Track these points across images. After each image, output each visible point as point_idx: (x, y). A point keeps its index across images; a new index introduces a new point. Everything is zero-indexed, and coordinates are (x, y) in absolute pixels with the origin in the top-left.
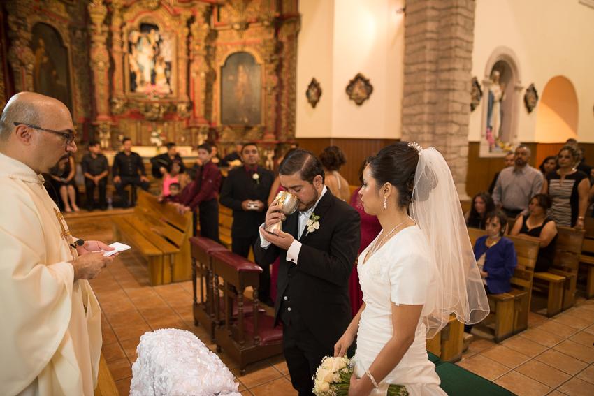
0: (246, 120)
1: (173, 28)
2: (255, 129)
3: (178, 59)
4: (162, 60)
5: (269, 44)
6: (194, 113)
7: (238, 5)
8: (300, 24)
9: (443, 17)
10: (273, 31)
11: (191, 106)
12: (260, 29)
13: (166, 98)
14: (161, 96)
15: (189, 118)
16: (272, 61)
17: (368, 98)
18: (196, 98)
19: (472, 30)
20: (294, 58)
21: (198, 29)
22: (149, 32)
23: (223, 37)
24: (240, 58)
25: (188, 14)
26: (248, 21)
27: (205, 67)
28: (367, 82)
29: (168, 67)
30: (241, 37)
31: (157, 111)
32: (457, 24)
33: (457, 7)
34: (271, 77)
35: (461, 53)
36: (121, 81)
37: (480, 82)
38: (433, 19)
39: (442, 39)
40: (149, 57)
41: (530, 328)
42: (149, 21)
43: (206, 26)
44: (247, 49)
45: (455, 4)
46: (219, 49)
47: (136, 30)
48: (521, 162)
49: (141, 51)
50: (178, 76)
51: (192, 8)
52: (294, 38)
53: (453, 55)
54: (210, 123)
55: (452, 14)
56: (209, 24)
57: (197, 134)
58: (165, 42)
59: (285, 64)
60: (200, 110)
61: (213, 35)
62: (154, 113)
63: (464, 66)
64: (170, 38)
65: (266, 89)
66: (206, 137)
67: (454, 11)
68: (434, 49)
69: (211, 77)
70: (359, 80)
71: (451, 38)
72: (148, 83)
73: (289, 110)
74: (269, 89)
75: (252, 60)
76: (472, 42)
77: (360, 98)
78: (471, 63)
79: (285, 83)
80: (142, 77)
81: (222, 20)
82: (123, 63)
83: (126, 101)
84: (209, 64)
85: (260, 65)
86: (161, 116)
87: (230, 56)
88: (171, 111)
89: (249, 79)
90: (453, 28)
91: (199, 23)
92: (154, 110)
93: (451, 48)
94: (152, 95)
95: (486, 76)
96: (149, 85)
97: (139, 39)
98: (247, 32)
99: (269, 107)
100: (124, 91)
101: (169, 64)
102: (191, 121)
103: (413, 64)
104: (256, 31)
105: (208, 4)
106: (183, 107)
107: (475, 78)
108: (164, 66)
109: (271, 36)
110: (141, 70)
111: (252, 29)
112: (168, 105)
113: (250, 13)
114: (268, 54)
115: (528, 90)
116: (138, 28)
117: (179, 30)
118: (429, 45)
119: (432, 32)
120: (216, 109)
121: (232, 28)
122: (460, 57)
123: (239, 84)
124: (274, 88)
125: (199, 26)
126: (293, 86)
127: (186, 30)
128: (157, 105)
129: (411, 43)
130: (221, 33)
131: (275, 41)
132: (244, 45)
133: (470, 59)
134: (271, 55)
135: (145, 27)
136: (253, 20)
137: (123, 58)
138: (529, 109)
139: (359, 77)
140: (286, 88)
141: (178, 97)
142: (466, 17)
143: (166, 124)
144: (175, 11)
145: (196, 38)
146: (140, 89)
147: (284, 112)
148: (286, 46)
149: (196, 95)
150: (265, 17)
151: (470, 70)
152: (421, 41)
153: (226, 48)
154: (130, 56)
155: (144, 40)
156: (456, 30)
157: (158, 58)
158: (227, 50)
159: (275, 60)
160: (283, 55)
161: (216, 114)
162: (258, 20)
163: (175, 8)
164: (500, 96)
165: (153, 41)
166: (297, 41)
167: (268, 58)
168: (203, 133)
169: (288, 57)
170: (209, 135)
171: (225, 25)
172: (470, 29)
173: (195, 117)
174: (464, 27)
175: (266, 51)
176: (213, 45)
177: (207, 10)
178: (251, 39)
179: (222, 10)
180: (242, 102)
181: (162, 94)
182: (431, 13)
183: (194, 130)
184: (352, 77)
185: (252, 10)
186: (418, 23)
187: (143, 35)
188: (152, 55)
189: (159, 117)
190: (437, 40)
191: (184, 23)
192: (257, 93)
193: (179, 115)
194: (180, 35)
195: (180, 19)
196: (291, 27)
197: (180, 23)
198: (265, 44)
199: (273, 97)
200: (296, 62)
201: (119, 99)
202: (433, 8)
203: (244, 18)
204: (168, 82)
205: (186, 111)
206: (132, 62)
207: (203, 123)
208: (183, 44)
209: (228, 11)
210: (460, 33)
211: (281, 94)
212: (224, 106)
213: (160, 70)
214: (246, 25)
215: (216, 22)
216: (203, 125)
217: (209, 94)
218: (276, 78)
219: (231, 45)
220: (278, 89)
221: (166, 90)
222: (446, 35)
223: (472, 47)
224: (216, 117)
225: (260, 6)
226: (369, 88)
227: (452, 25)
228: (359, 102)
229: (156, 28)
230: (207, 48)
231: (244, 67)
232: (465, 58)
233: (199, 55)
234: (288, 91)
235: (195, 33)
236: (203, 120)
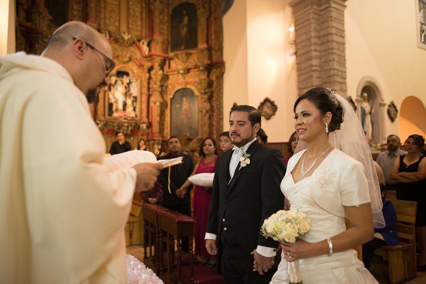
0: (188, 134)
1: (139, 74)
2: (195, 140)
3: (141, 94)
4: (130, 95)
5: (203, 82)
6: (152, 131)
7: (182, 58)
8: (224, 68)
9: (324, 56)
10: (206, 73)
11: (150, 125)
12: (197, 73)
13: (132, 120)
14: (129, 119)
15: (148, 134)
16: (206, 93)
17: (274, 114)
18: (154, 120)
19: (345, 64)
20: (221, 91)
21: (155, 74)
22: (123, 77)
23: (173, 79)
24: (184, 92)
25: (149, 64)
26: (189, 67)
27: (159, 99)
28: (272, 103)
29: (135, 100)
30: (185, 79)
31: (126, 128)
32: (334, 60)
33: (332, 49)
34: (206, 104)
35: (338, 79)
36: (102, 109)
37: (354, 100)
38: (316, 57)
39: (324, 70)
40: (122, 93)
41: (419, 276)
42: (123, 70)
43: (161, 72)
44: (189, 86)
45: (331, 47)
46: (170, 87)
47: (114, 76)
48: (393, 148)
49: (117, 90)
50: (142, 105)
51: (152, 61)
52: (220, 77)
53: (333, 80)
54: (163, 137)
55: (329, 54)
56: (163, 71)
57: (153, 145)
58: (133, 84)
59: (215, 95)
60: (156, 128)
61: (165, 78)
62: (124, 130)
63: (341, 88)
64: (137, 80)
65: (201, 112)
66: (160, 147)
67: (331, 51)
68: (318, 77)
69: (163, 106)
70: (267, 102)
71: (330, 69)
72: (120, 110)
73: (218, 126)
74: (204, 112)
75: (192, 93)
76: (345, 72)
77: (269, 115)
78: (346, 86)
79: (215, 108)
80: (117, 106)
81: (172, 68)
82: (105, 97)
83: (105, 122)
84: (163, 97)
85: (197, 96)
86: (129, 132)
87: (177, 91)
88: (136, 129)
89: (190, 106)
90: (331, 63)
91: (156, 70)
92: (124, 128)
93: (330, 76)
94: (123, 118)
95: (358, 96)
96: (122, 111)
97: (116, 82)
98: (188, 75)
99: (204, 125)
100: (104, 116)
101: (135, 98)
102: (149, 136)
103: (304, 88)
104: (195, 74)
105: (163, 58)
106: (144, 126)
107: (350, 97)
108: (132, 99)
109: (205, 77)
110: (116, 102)
111: (192, 73)
112: (134, 124)
113: (190, 63)
114: (203, 88)
115: (389, 106)
116: (115, 75)
117: (143, 75)
118: (315, 75)
119: (316, 66)
120: (167, 128)
121: (179, 73)
122: (338, 82)
123: (183, 110)
124: (207, 112)
125: (156, 72)
126: (221, 110)
127: (148, 75)
128: (126, 125)
129: (302, 74)
130: (171, 77)
131: (207, 80)
132: (187, 83)
133: (345, 83)
134: (205, 89)
135: (121, 74)
136: (193, 67)
137: (105, 94)
138: (392, 120)
139: (267, 100)
140: (216, 111)
141: (141, 119)
142: (339, 55)
143: (132, 138)
144: (140, 63)
145: (154, 80)
146: (115, 115)
147: (215, 128)
148: (215, 83)
149: (154, 118)
150: (201, 64)
151: (346, 91)
152: (309, 72)
153: (174, 86)
154: (109, 92)
155: (119, 82)
156: (333, 64)
157: (128, 94)
158: (175, 88)
159: (208, 92)
160: (213, 89)
161: (167, 131)
162: (196, 67)
163: (141, 61)
164: (370, 110)
165: (125, 83)
166: (222, 80)
167: (203, 91)
168: (158, 144)
169: (217, 90)
170: (162, 145)
171: (174, 71)
172: (343, 63)
173: (152, 133)
174: (338, 62)
175: (202, 87)
176: (165, 85)
177: (162, 62)
178: (192, 80)
179: (172, 62)
180: (185, 122)
181: (130, 117)
182: (314, 54)
183: (152, 142)
184: (262, 100)
185: (192, 61)
186: (306, 61)
187: (119, 79)
188: (124, 92)
189: (127, 133)
190: (320, 72)
191: (146, 71)
192: (196, 116)
193: (142, 132)
194: (143, 79)
195: (143, 68)
196: (219, 70)
197: (144, 71)
198: (200, 83)
199: (207, 117)
200: (222, 93)
201: (100, 121)
202: (315, 50)
203: (186, 66)
204: (134, 109)
205: (146, 129)
206: (111, 96)
207: (157, 137)
208: (145, 84)
209: (175, 62)
210: (336, 66)
211: (213, 115)
212: (173, 125)
213: (129, 102)
214: (188, 71)
215: (168, 70)
216: (158, 138)
217: (162, 117)
218: (209, 104)
219: (178, 84)
220: (210, 112)
221: (133, 115)
222: (326, 68)
223: (346, 75)
224: (167, 133)
225: (198, 58)
226: (274, 108)
227: (330, 60)
228: (268, 117)
229: (127, 74)
230: (162, 86)
231: (186, 98)
232: (341, 83)
233: (156, 91)
234: (217, 114)
235: (153, 77)
236: (158, 135)
